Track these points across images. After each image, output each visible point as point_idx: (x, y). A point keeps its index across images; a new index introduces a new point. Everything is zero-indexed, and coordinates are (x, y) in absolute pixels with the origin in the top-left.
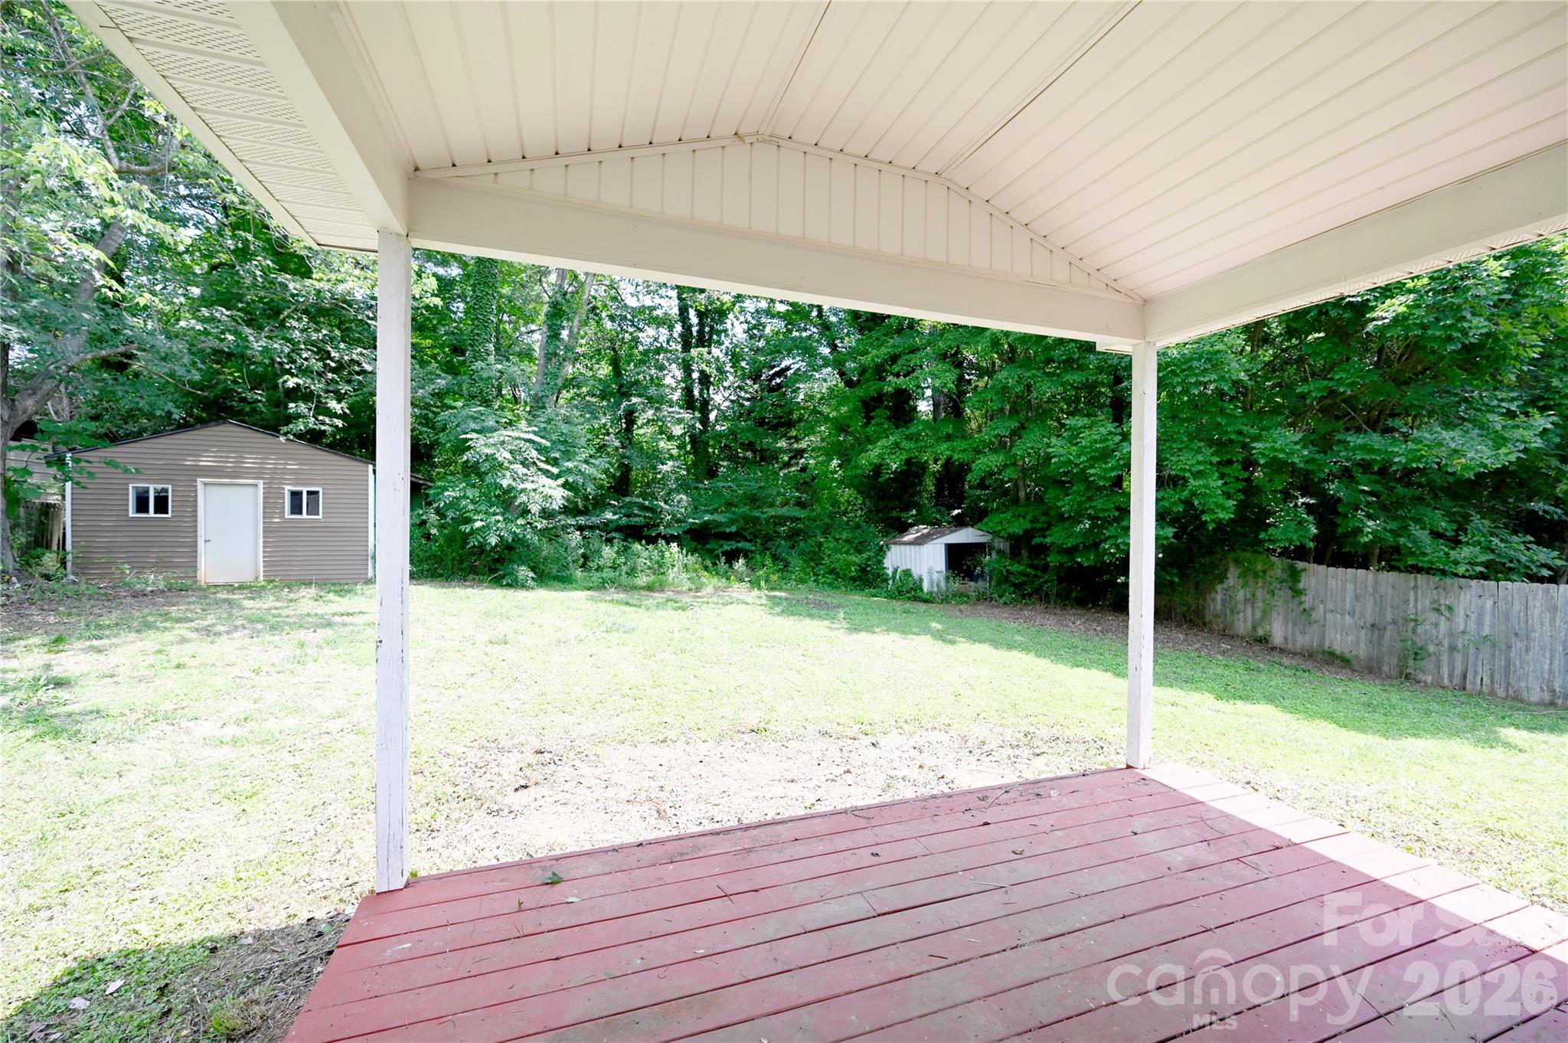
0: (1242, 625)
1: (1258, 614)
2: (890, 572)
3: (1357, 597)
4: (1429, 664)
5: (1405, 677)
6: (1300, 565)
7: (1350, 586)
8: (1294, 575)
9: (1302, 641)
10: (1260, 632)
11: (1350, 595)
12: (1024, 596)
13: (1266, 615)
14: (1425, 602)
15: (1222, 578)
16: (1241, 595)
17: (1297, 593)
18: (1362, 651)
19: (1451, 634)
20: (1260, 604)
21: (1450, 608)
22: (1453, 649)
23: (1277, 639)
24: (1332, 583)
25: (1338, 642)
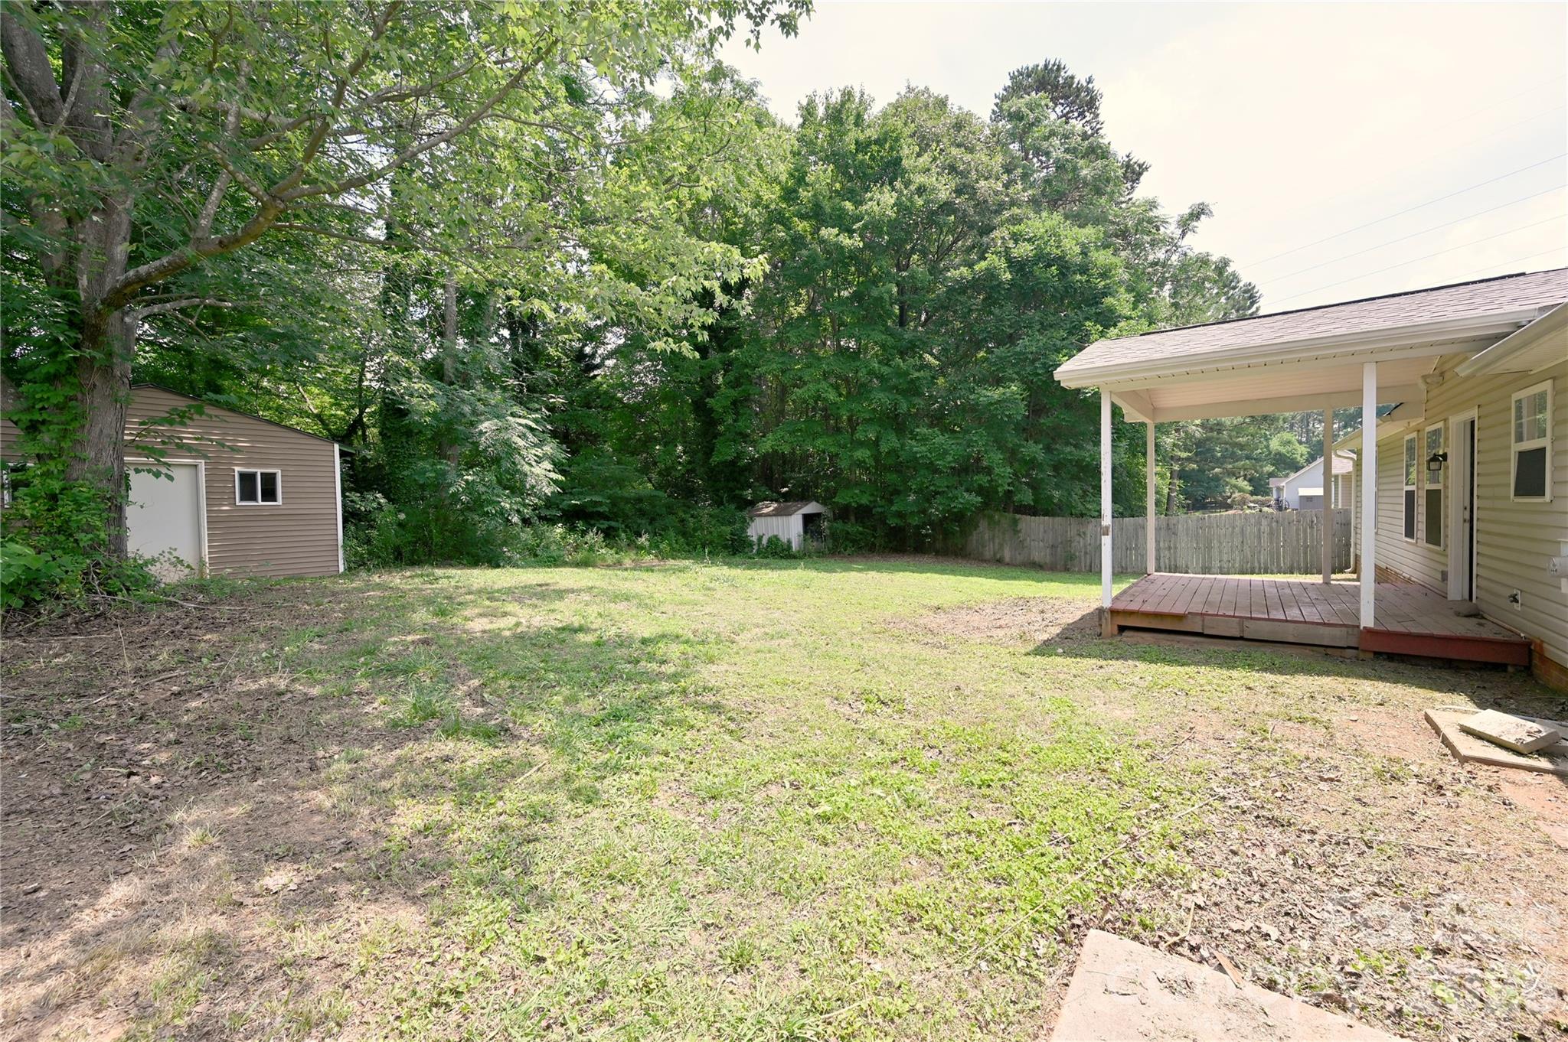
0: (988, 554)
1: (997, 547)
2: (755, 539)
3: (1045, 532)
4: (1076, 562)
5: (1067, 569)
6: (1018, 516)
7: (1042, 526)
8: (1015, 522)
9: (1019, 558)
10: (998, 556)
11: (1042, 530)
12: (860, 548)
13: (1001, 546)
14: (1074, 532)
15: (976, 527)
16: (986, 537)
17: (1016, 532)
18: (1048, 560)
19: (1085, 547)
20: (997, 541)
21: (1084, 533)
22: (1086, 553)
23: (1007, 559)
24: (1033, 524)
25: (1037, 556)
